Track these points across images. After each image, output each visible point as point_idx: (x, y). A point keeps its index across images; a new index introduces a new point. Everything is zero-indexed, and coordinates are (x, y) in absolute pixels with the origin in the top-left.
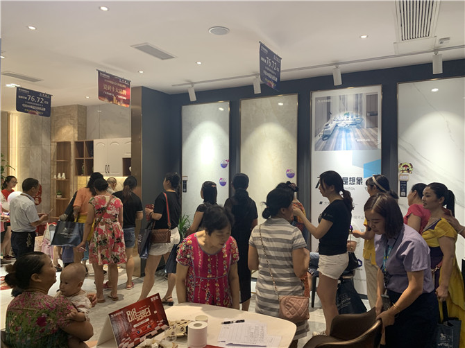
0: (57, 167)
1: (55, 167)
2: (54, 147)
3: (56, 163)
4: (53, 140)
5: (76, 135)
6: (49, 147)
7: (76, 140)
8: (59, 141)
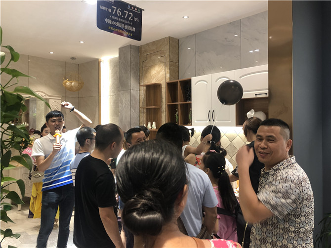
0: (147, 115)
1: (145, 115)
2: (143, 92)
3: (145, 111)
4: (142, 84)
5: (168, 75)
6: (138, 93)
7: (168, 81)
8: (149, 83)
